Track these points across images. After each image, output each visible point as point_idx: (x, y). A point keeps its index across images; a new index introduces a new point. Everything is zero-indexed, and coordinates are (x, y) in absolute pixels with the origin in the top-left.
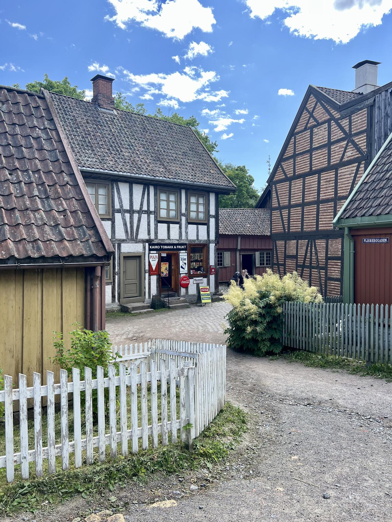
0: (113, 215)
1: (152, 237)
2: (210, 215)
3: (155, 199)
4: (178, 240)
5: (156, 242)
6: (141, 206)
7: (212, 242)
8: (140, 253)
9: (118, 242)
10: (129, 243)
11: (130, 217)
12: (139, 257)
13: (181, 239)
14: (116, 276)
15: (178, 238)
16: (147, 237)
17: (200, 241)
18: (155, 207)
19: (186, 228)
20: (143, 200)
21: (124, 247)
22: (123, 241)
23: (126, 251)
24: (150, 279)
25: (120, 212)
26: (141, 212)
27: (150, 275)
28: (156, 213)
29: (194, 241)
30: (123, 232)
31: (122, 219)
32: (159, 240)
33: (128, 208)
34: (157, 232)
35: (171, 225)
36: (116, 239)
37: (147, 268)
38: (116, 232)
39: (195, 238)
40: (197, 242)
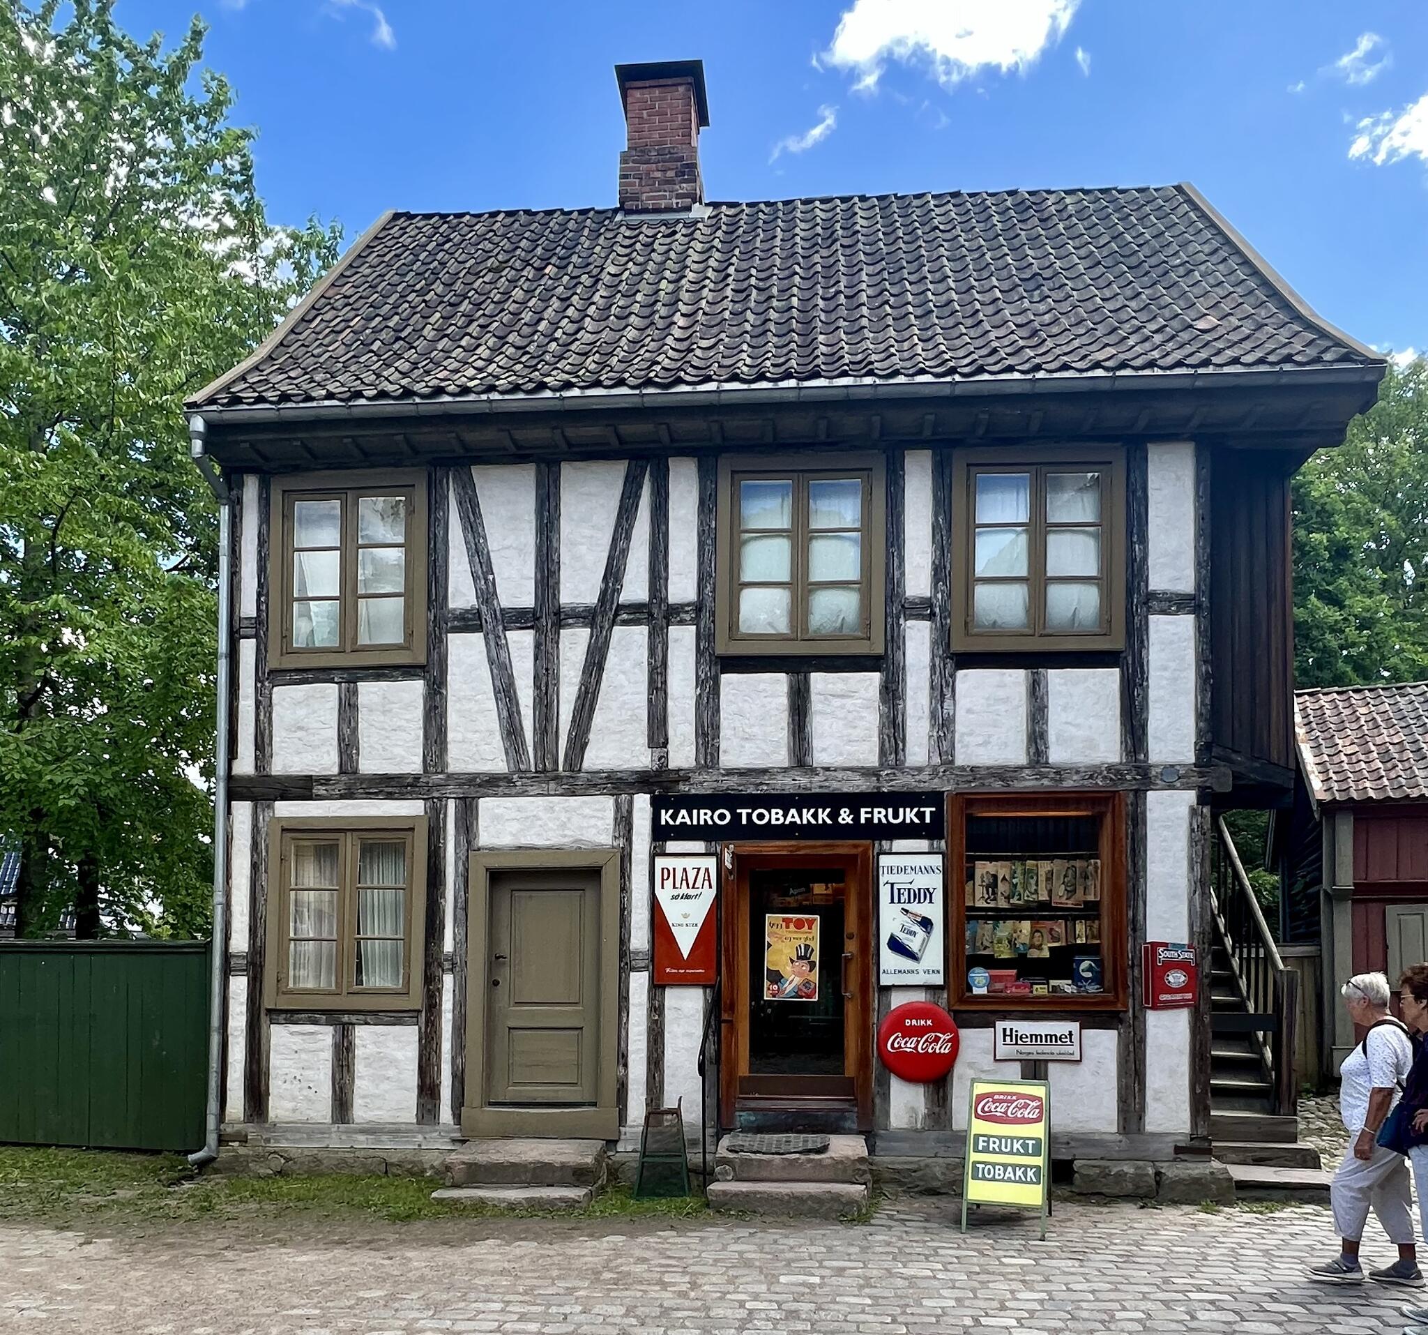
0: (436, 646)
1: (682, 754)
2: (1152, 596)
3: (701, 534)
4: (866, 772)
5: (705, 784)
6: (605, 579)
7: (1173, 778)
8: (597, 850)
9: (460, 792)
10: (523, 794)
11: (537, 646)
12: (591, 874)
13: (899, 766)
14: (448, 980)
15: (873, 760)
16: (643, 759)
17: (1060, 772)
18: (701, 581)
19: (942, 690)
20: (621, 544)
21: (497, 818)
22: (492, 784)
23: (506, 840)
24: (656, 1010)
25: (478, 628)
26: (604, 613)
27: (657, 987)
28: (705, 615)
29: (1002, 773)
30: (491, 733)
31: (491, 662)
32: (730, 772)
33: (527, 600)
34: (716, 727)
35: (818, 680)
36: (450, 776)
37: (640, 939)
38: (451, 736)
39: (1014, 753)
40: (1028, 783)
